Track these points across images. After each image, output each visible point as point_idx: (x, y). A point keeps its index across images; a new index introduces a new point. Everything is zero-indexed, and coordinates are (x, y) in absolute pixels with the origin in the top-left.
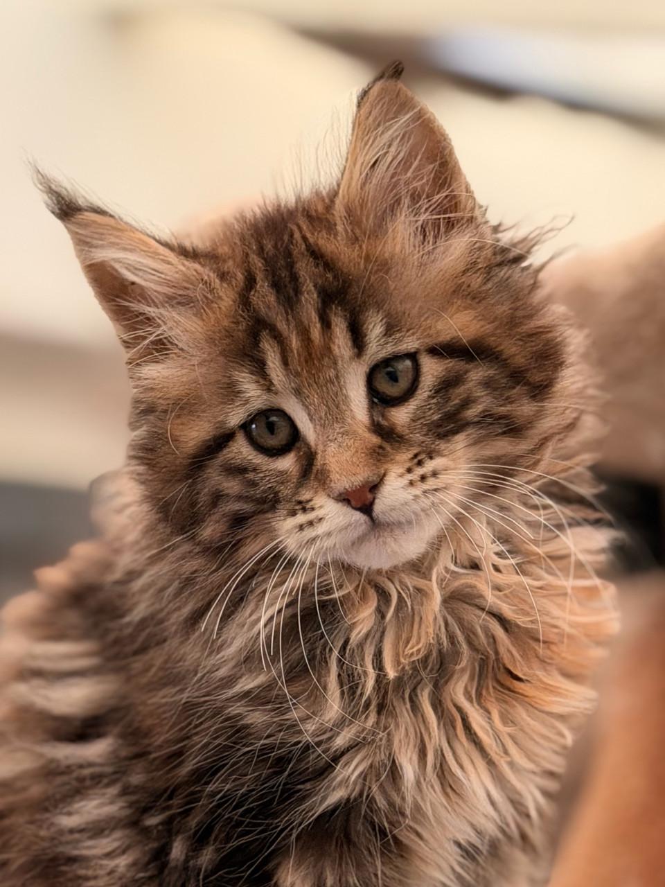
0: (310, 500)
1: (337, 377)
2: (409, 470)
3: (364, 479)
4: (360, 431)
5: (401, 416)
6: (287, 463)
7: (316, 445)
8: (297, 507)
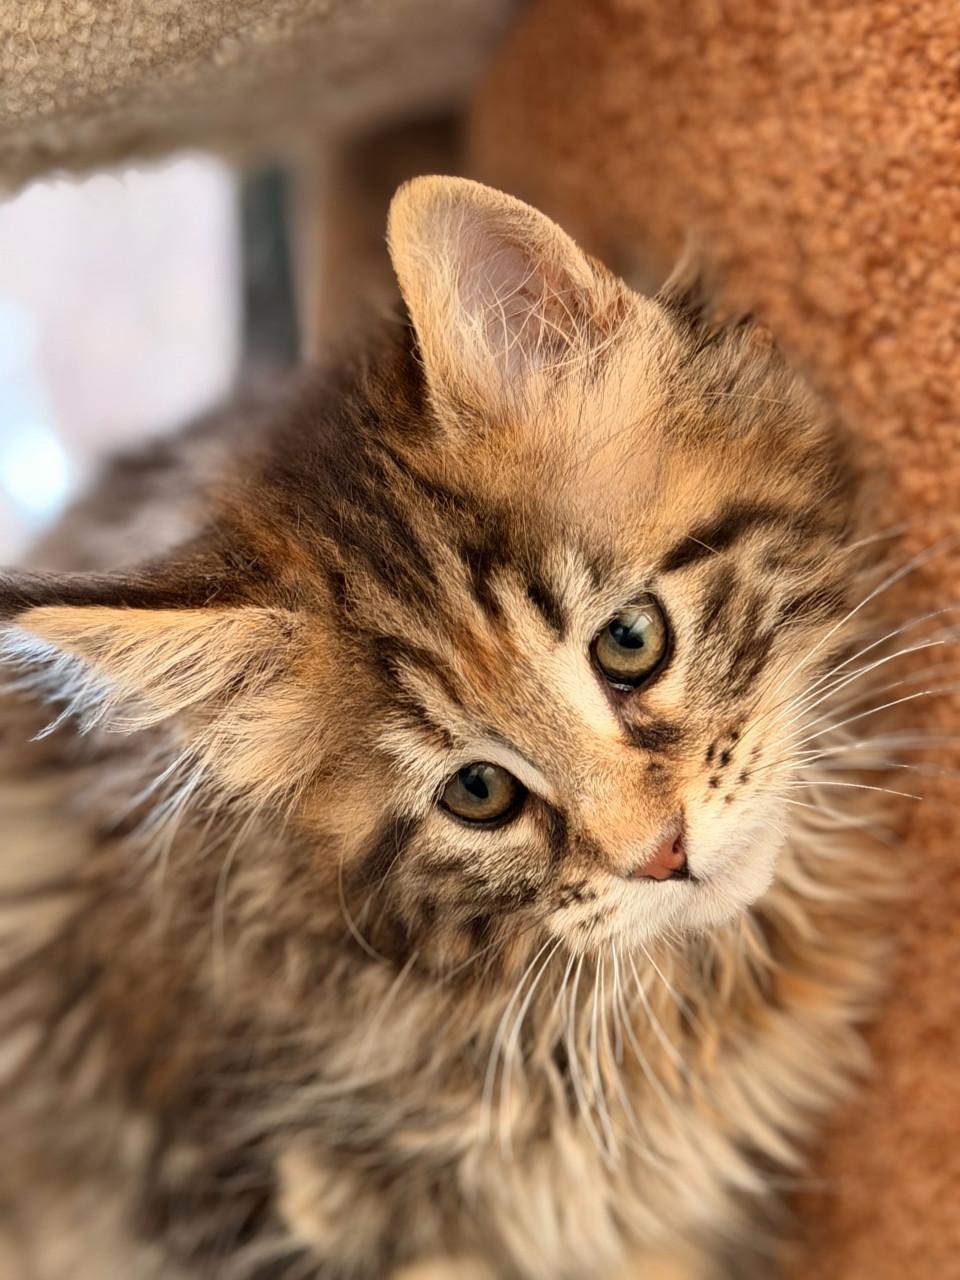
1: (542, 689)
2: (714, 783)
3: (656, 839)
4: (613, 757)
5: (667, 696)
6: (523, 833)
7: (559, 798)
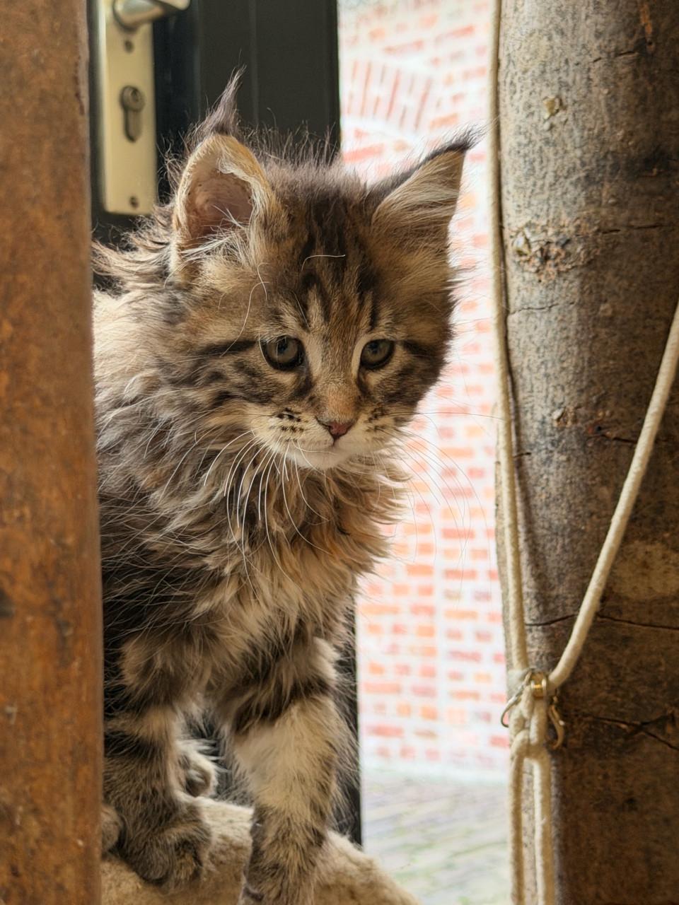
0: (299, 413)
8: (285, 413)
